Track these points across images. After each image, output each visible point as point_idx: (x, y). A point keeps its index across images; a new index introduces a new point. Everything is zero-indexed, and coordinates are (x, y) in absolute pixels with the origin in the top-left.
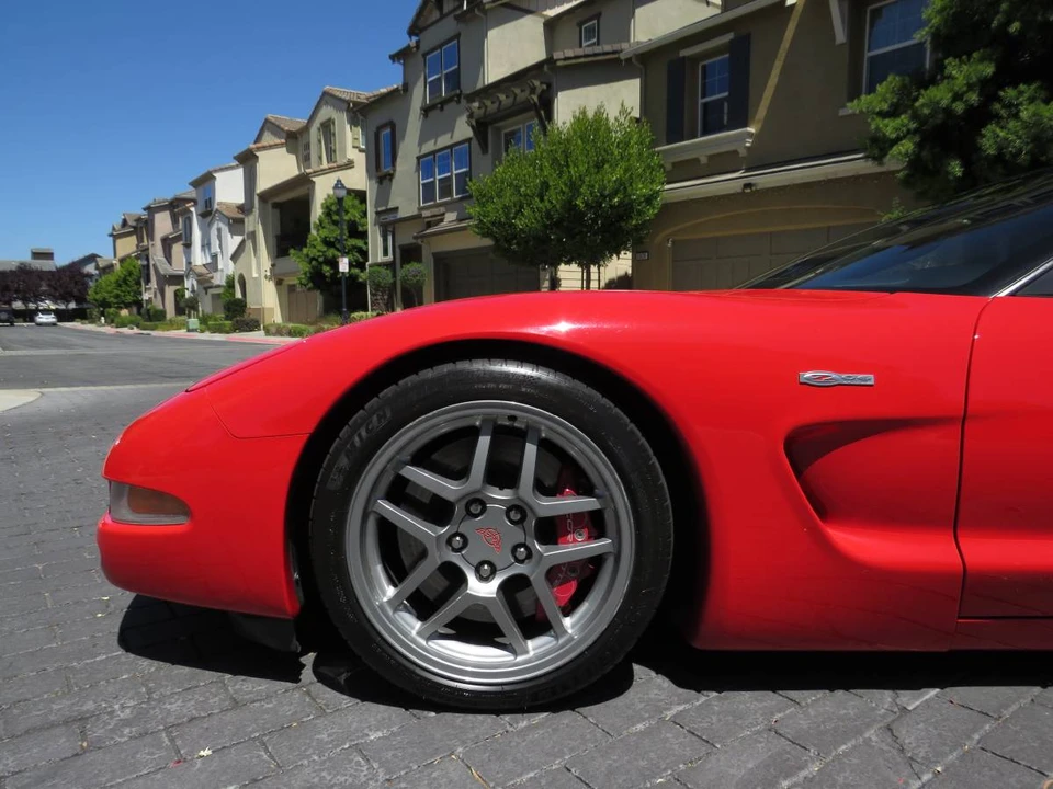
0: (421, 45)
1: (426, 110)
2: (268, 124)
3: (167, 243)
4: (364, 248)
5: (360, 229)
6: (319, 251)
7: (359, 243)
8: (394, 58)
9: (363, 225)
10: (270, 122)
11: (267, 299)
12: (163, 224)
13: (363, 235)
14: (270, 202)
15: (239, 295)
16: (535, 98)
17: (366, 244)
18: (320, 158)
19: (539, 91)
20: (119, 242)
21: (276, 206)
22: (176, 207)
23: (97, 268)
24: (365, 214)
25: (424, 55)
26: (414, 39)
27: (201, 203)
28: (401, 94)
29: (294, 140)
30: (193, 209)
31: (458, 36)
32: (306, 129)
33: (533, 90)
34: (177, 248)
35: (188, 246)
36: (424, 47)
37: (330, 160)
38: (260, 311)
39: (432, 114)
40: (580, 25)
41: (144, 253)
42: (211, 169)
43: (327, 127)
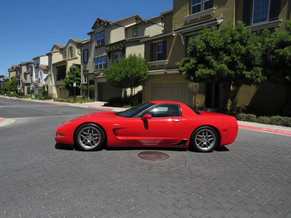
0: (95, 32)
1: (96, 48)
2: (55, 46)
3: (25, 74)
4: (80, 80)
5: (79, 75)
6: (68, 80)
7: (79, 79)
8: (88, 34)
9: (80, 74)
10: (56, 45)
11: (54, 91)
12: (24, 69)
13: (80, 77)
14: (55, 66)
15: (46, 90)
16: (121, 49)
17: (81, 79)
18: (69, 56)
19: (122, 47)
20: (11, 73)
21: (57, 67)
22: (28, 65)
23: (4, 80)
24: (80, 71)
25: (96, 34)
26: (94, 30)
27: (36, 64)
28: (91, 42)
29: (62, 51)
30: (33, 66)
31: (104, 31)
32: (65, 48)
33: (121, 47)
34: (28, 76)
35: (32, 75)
36: (96, 33)
37: (71, 57)
38: (52, 94)
39: (97, 48)
40: (133, 30)
41: (18, 77)
42: (39, 56)
43: (71, 48)
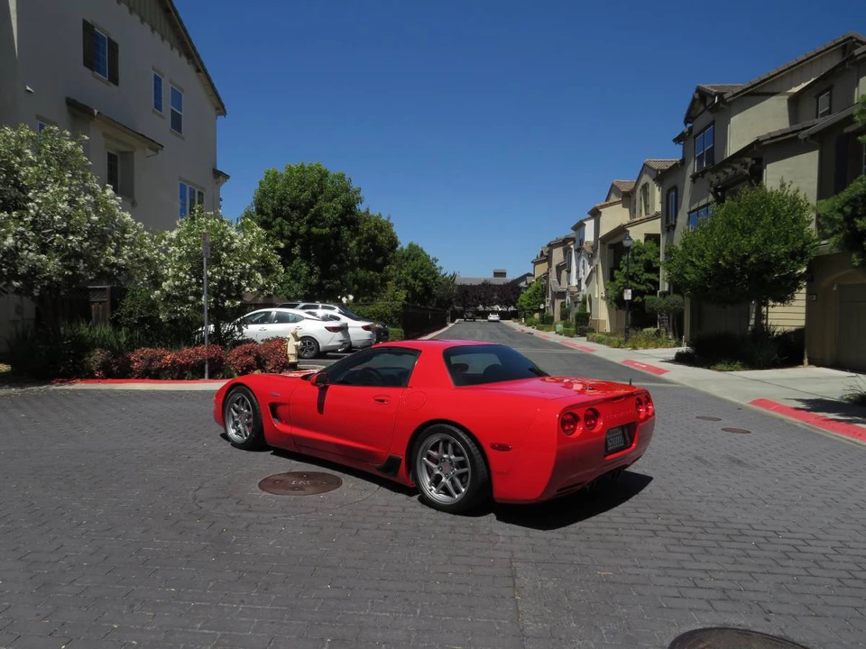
0: (694, 130)
1: (694, 178)
2: (614, 187)
3: (559, 269)
4: (657, 279)
7: (652, 276)
8: (677, 140)
9: (656, 263)
10: (616, 186)
11: (602, 313)
12: (557, 256)
13: (657, 271)
14: (608, 243)
15: (588, 309)
16: (747, 171)
17: (659, 277)
18: (641, 211)
19: (750, 165)
20: (537, 267)
21: (611, 246)
22: (564, 243)
23: (526, 283)
24: (659, 253)
25: (695, 137)
26: (689, 125)
27: (578, 242)
28: (683, 162)
29: (627, 198)
30: (572, 247)
31: (713, 123)
32: (633, 191)
34: (564, 274)
35: (569, 272)
36: (694, 133)
37: (646, 212)
38: (597, 321)
39: (698, 180)
41: (546, 276)
43: (645, 187)
